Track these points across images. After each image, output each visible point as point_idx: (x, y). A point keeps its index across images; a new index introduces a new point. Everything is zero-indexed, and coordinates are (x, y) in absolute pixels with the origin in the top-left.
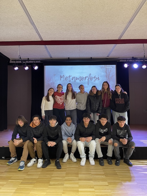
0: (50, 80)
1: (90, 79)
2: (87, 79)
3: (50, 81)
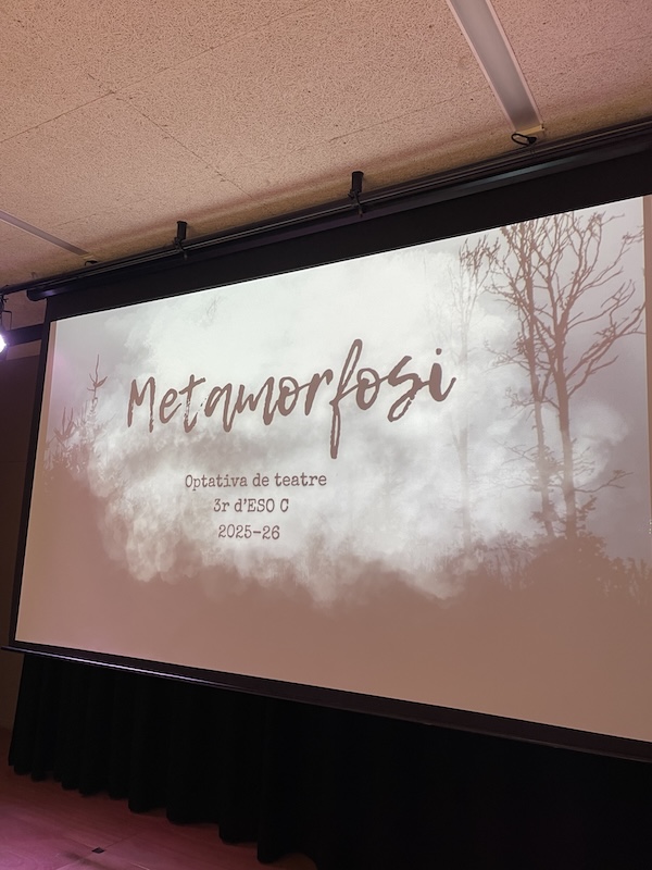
0: (71, 424)
1: (349, 401)
2: (327, 392)
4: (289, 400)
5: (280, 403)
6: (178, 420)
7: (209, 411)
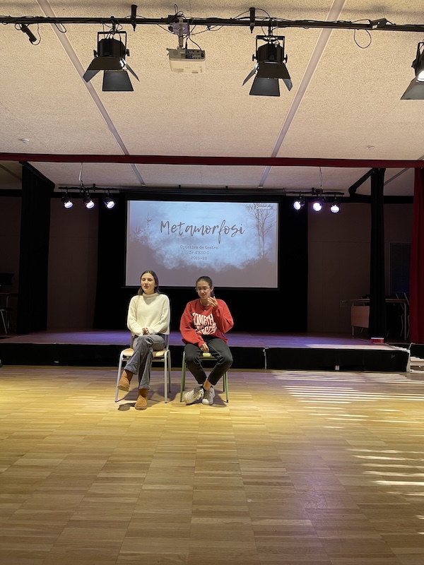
0: (139, 230)
1: (222, 232)
2: (217, 230)
3: (139, 233)
4: (208, 231)
5: (206, 231)
6: (177, 232)
7: (186, 231)
